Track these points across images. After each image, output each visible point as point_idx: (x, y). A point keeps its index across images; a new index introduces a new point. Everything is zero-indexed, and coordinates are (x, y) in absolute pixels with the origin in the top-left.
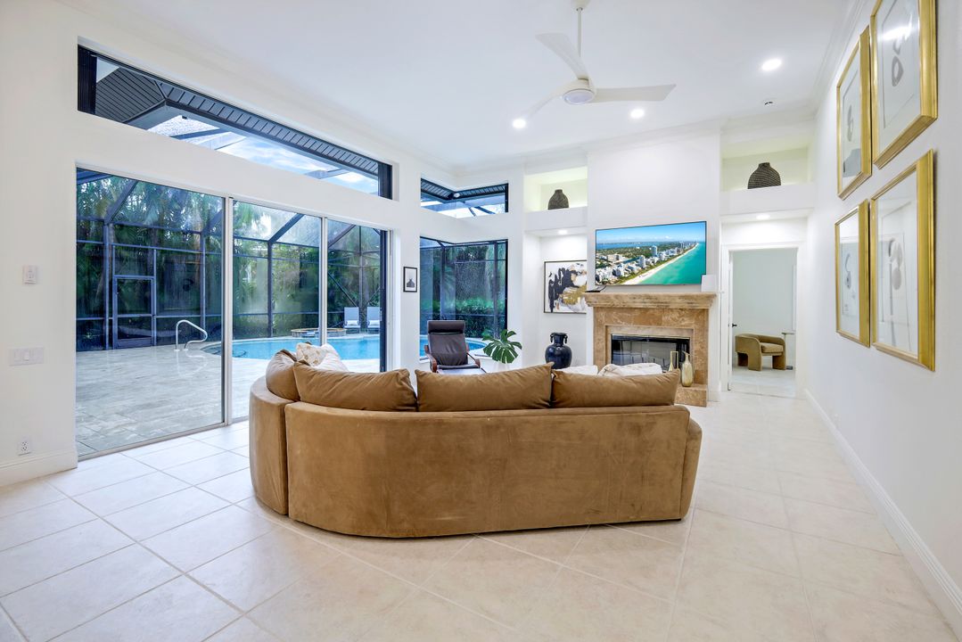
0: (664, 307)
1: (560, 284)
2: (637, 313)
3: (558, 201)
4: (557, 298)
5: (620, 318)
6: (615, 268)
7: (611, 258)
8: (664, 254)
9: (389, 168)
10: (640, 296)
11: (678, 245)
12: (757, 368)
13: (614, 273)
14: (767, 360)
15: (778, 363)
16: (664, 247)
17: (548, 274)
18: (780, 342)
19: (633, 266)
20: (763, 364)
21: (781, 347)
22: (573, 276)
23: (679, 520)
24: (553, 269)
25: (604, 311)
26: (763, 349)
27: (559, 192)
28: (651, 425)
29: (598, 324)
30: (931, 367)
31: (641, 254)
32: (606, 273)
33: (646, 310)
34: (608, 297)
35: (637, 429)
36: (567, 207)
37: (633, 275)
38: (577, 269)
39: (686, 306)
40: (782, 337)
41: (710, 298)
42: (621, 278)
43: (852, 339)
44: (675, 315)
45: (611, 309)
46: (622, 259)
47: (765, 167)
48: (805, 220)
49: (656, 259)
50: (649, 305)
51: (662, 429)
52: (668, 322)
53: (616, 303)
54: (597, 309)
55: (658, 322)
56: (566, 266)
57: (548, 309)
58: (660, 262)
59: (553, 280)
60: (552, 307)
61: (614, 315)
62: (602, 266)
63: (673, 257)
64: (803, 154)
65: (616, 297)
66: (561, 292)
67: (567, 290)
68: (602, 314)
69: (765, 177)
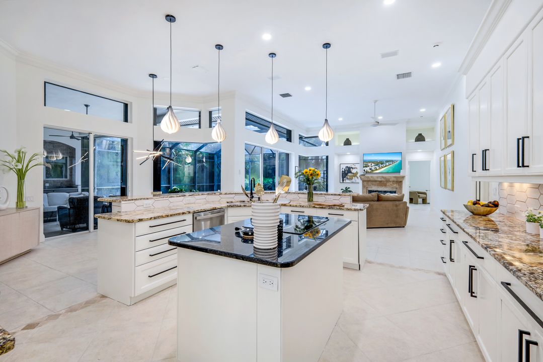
0: (388, 181)
1: (346, 172)
2: (378, 182)
3: (348, 142)
4: (345, 177)
5: (372, 184)
6: (371, 167)
7: (369, 164)
8: (387, 164)
9: (290, 131)
10: (380, 177)
11: (392, 161)
12: (417, 203)
13: (370, 169)
14: (420, 200)
15: (424, 201)
16: (387, 161)
17: (341, 168)
18: (425, 193)
19: (377, 167)
20: (419, 202)
21: (425, 195)
22: (351, 169)
23: (404, 227)
24: (344, 167)
25: (366, 182)
26: (419, 196)
27: (348, 139)
28: (399, 205)
29: (364, 187)
30: (453, 191)
31: (379, 163)
32: (367, 169)
33: (381, 181)
34: (368, 177)
35: (397, 206)
36: (351, 145)
37: (377, 170)
38: (353, 166)
39: (395, 180)
40: (426, 192)
41: (403, 177)
42: (372, 171)
43: (450, 190)
44: (391, 183)
45: (368, 181)
46: (373, 165)
47: (420, 135)
48: (433, 152)
49: (385, 165)
50: (383, 180)
51: (401, 206)
52: (389, 185)
53: (371, 179)
54: (363, 181)
55: (385, 186)
56: (349, 166)
57: (341, 181)
58: (386, 166)
59: (343, 170)
60: (343, 180)
61: (370, 183)
62: (366, 167)
63: (390, 165)
64: (433, 129)
65: (371, 177)
66: (347, 175)
67: (349, 174)
68: (365, 183)
69: (420, 138)
